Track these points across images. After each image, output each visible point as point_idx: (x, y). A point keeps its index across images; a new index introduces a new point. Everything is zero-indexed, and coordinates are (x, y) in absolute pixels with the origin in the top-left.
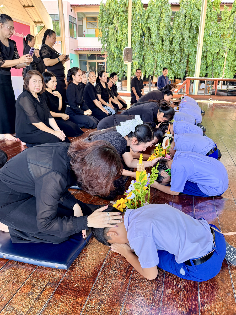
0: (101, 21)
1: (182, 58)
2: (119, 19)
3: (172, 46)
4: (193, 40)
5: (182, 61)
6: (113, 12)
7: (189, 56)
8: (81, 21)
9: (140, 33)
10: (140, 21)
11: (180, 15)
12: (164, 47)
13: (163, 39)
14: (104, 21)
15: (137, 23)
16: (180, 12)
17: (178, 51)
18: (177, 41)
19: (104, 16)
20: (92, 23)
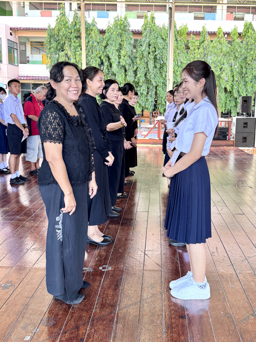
0: (49, 47)
1: (149, 90)
2: (72, 45)
3: (137, 77)
4: (160, 71)
5: (150, 93)
6: (64, 38)
7: (157, 88)
8: (24, 46)
9: (97, 62)
10: (97, 48)
11: (143, 43)
12: (128, 78)
13: (125, 68)
14: (53, 48)
15: (94, 51)
16: (143, 40)
17: (144, 82)
18: (142, 71)
19: (53, 42)
20: (39, 48)
